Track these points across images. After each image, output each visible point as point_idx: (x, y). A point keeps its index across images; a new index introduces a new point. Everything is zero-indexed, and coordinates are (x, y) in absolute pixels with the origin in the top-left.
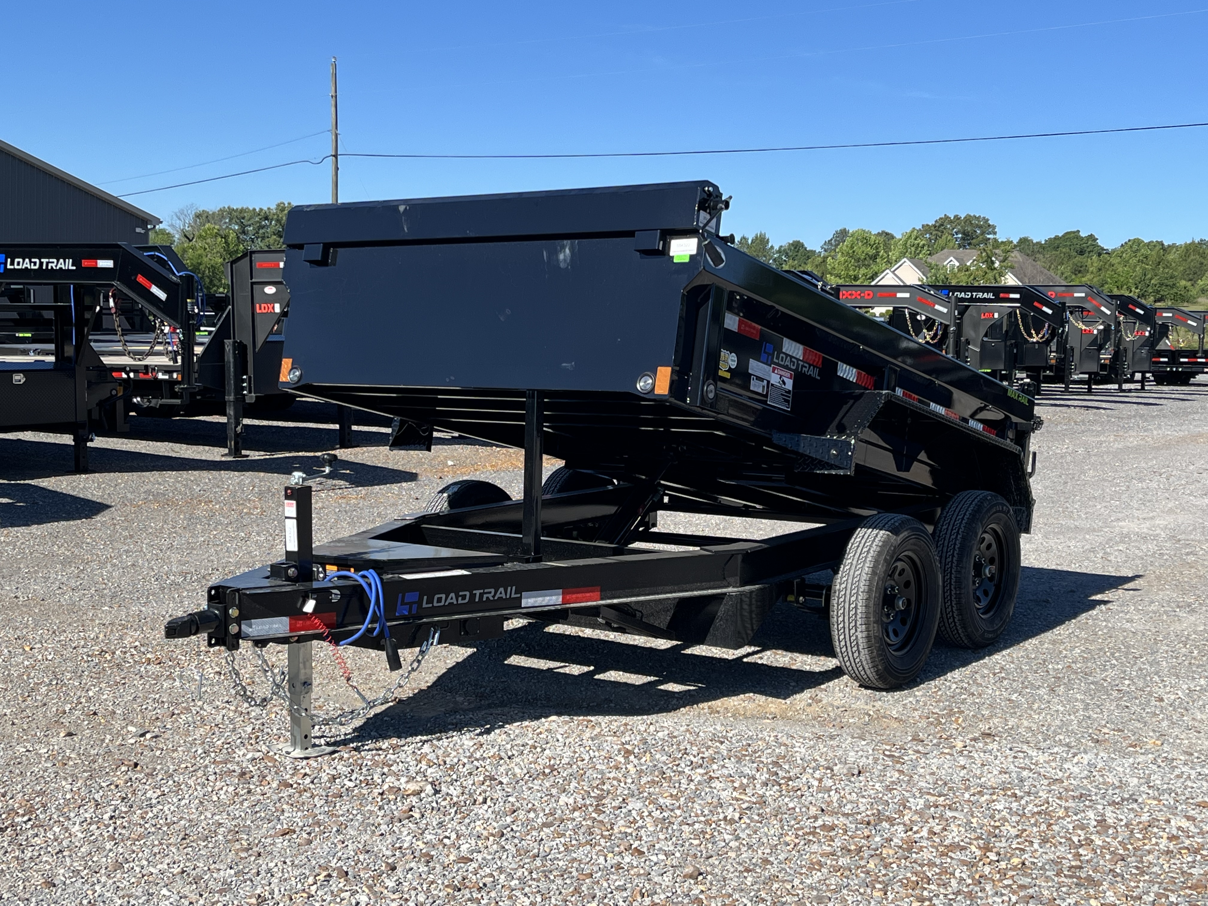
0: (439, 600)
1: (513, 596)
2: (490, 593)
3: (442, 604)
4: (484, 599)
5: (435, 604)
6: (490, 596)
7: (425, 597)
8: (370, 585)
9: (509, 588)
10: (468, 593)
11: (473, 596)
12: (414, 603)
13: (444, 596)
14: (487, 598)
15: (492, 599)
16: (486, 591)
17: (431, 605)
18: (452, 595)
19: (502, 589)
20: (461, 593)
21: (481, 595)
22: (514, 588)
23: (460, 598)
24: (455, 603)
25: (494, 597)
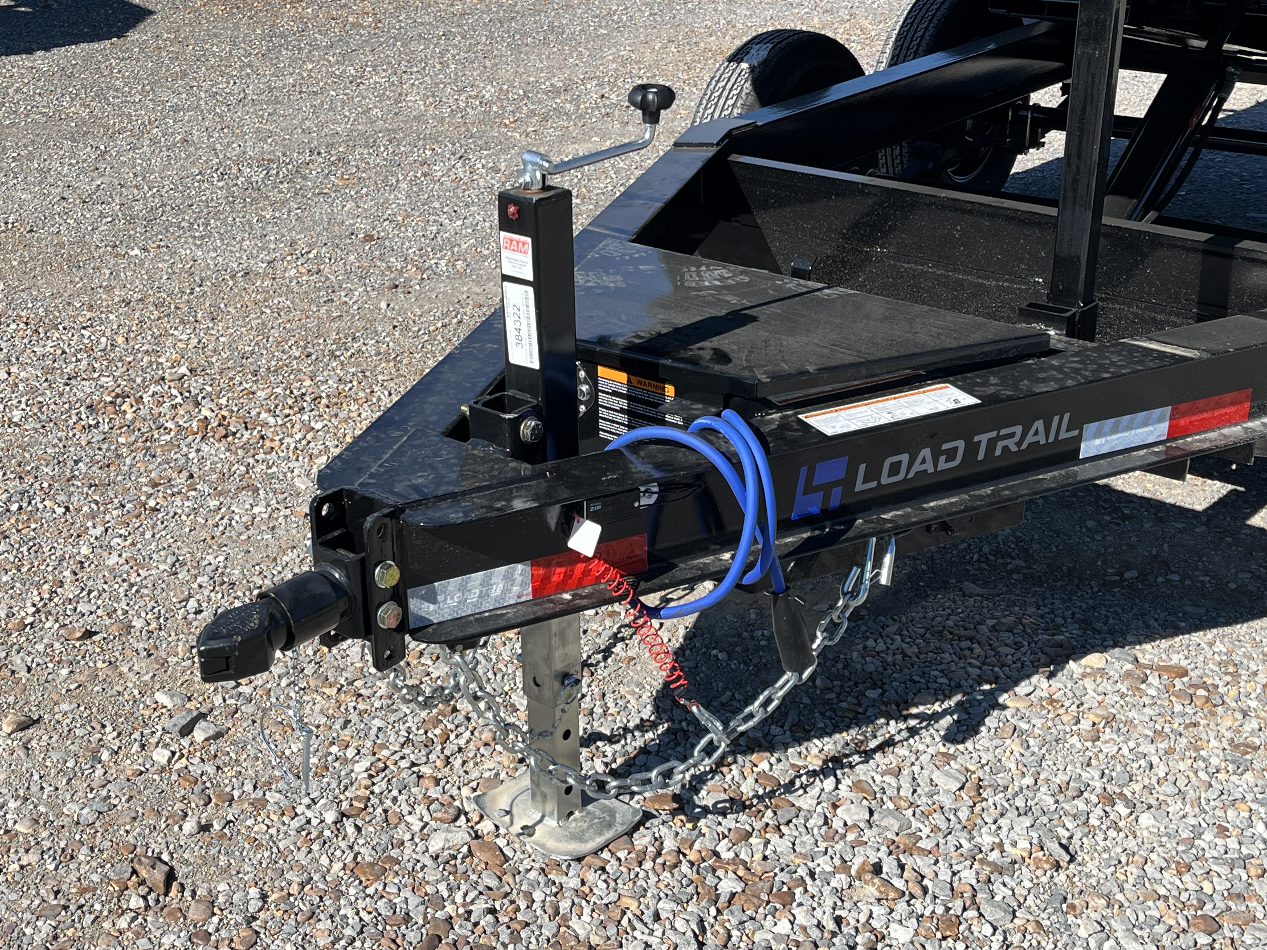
0: (895, 469)
1: (1063, 435)
2: (1012, 435)
3: (900, 477)
4: (998, 452)
5: (885, 480)
6: (1011, 444)
7: (863, 467)
8: (738, 467)
9: (1056, 419)
10: (960, 444)
11: (971, 449)
12: (836, 484)
13: (905, 458)
14: (1006, 448)
15: (1014, 449)
16: (1003, 432)
17: (874, 484)
18: (926, 452)
19: (1039, 425)
20: (945, 447)
21: (992, 443)
22: (1067, 416)
23: (943, 458)
24: (931, 470)
25: (1019, 444)
